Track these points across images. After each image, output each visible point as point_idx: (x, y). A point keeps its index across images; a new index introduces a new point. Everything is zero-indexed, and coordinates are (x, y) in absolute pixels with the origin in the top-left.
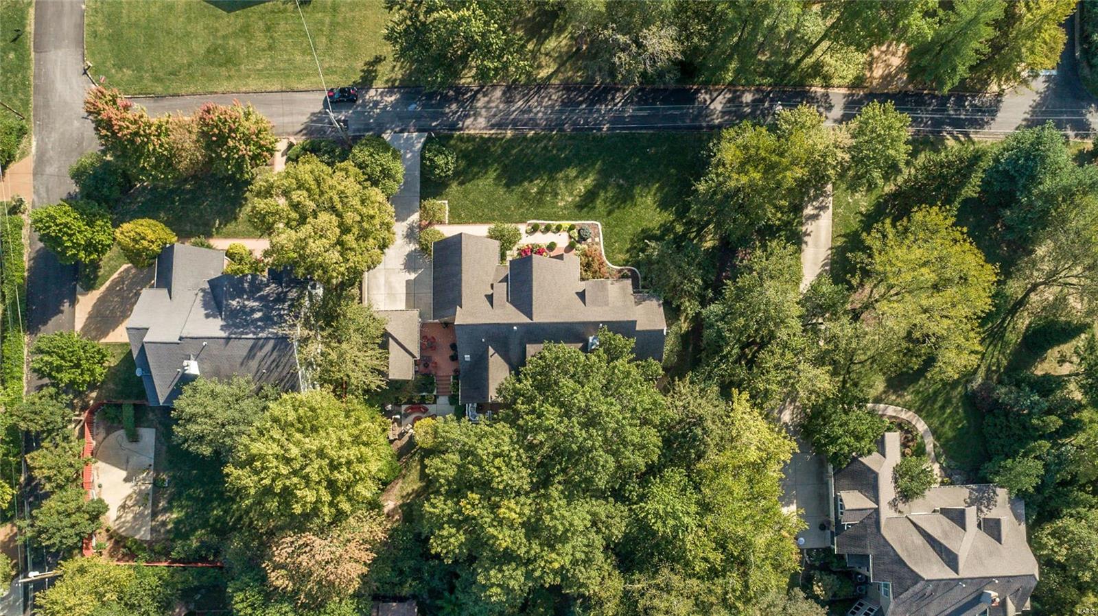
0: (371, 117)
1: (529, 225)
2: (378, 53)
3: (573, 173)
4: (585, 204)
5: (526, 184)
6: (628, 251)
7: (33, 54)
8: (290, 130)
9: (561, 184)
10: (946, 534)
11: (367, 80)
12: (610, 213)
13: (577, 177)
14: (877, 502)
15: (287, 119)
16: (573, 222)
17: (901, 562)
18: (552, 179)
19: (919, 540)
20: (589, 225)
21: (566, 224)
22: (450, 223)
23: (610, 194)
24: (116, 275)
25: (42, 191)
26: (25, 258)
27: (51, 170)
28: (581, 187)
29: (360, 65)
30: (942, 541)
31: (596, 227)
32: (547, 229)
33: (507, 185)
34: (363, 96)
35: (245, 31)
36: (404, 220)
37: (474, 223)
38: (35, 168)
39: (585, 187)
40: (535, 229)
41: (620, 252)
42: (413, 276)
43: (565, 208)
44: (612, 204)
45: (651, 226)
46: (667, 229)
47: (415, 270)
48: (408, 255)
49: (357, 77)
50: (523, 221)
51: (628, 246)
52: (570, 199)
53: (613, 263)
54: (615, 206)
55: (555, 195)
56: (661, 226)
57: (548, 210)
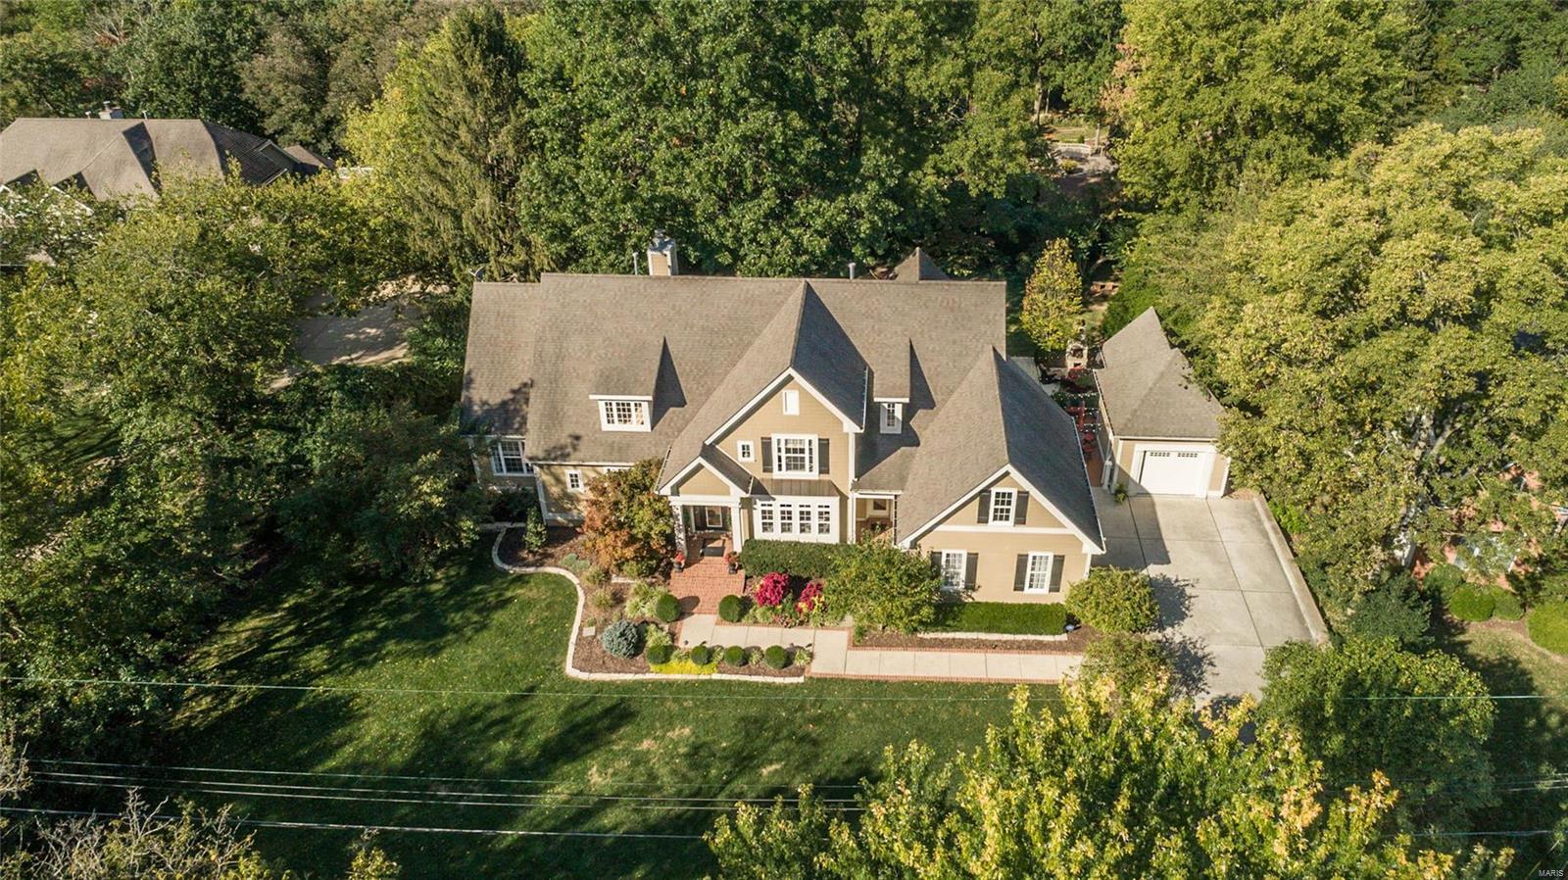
1: (801, 671)
4: (598, 723)
6: (503, 604)
9: (668, 785)
12: (524, 697)
13: (605, 804)
16: (655, 674)
20: (605, 668)
21: (681, 671)
23: (503, 746)
28: (597, 777)
31: (583, 664)
32: (742, 657)
39: (582, 775)
40: (785, 658)
41: (528, 605)
43: (670, 722)
44: (504, 720)
45: (405, 665)
46: (363, 657)
50: (823, 683)
51: (499, 617)
52: (646, 744)
53: (560, 581)
54: (496, 714)
55: (697, 754)
56: (368, 665)
57: (730, 714)
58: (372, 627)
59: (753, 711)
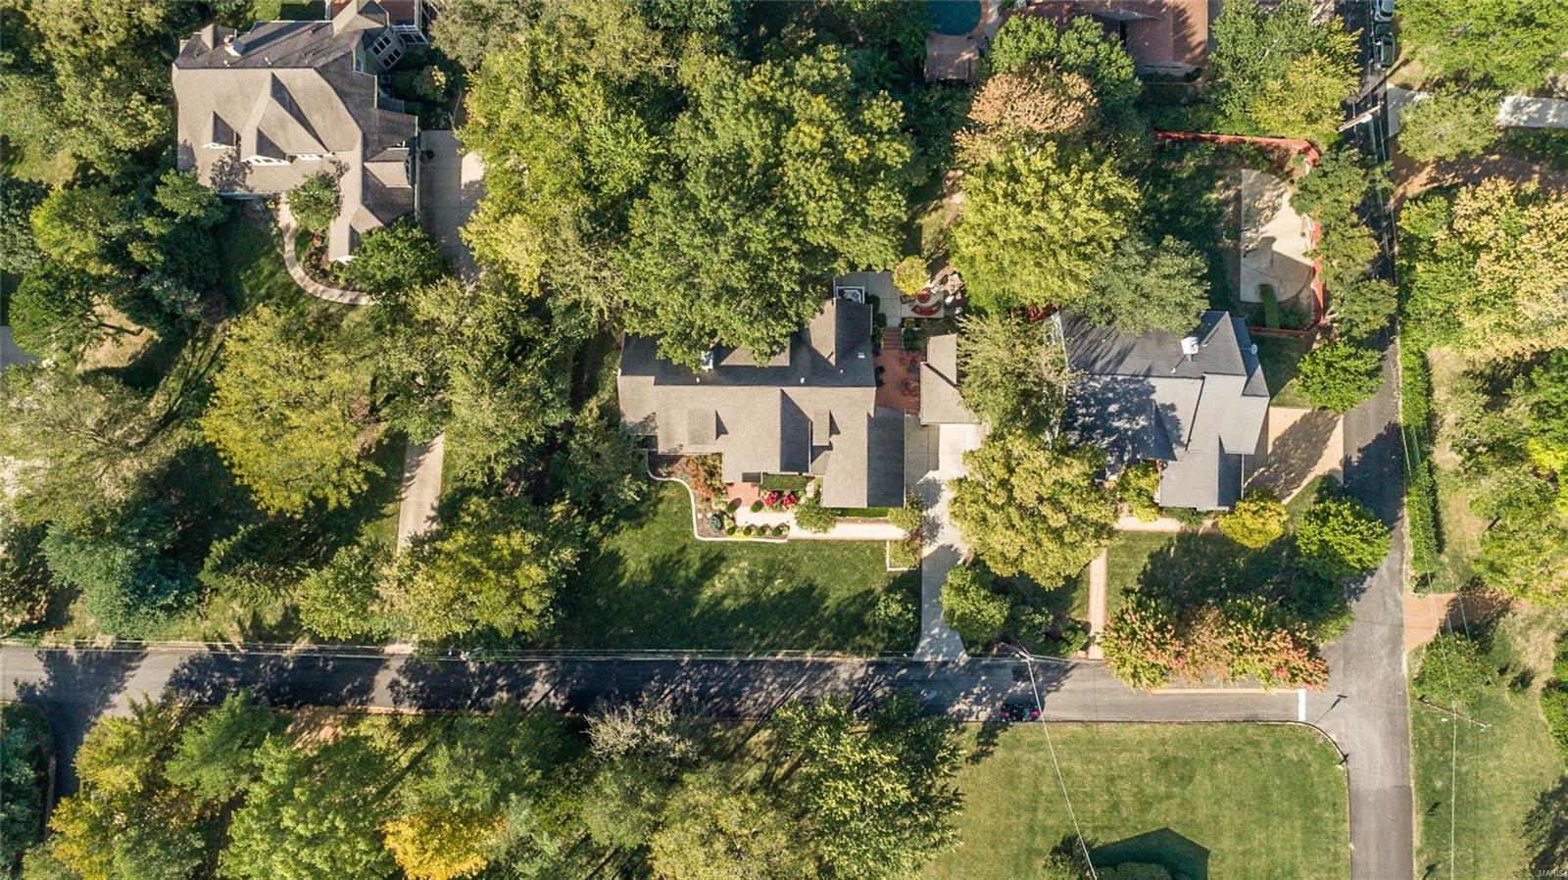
0: (984, 683)
1: (785, 537)
2: (975, 768)
3: (728, 603)
4: (714, 561)
5: (788, 590)
6: (661, 500)
7: (1412, 785)
8: (1086, 670)
9: (744, 589)
10: (283, 126)
11: (989, 734)
12: (683, 549)
13: (724, 597)
14: (364, 169)
15: (1090, 685)
16: (730, 538)
17: (342, 95)
18: (755, 596)
19: (315, 120)
20: (710, 535)
21: (739, 537)
22: (885, 542)
23: (682, 573)
24: (1296, 492)
25: (1391, 604)
26: (1407, 521)
27: (1382, 631)
28: (718, 585)
29: (999, 753)
30: (288, 115)
31: (702, 533)
32: (762, 530)
33: (812, 588)
34: (995, 711)
35: (1145, 805)
36: (942, 547)
37: (853, 542)
38: (1401, 635)
39: (713, 585)
40: (778, 531)
41: (671, 500)
42: (931, 475)
43: (739, 559)
44: (679, 561)
45: (631, 533)
46: (611, 529)
47: (928, 482)
48: (937, 502)
49: (1002, 736)
50: (794, 541)
51: (661, 507)
52: (733, 570)
53: (680, 486)
54: (675, 559)
55: (751, 575)
56: (618, 533)
57: (760, 557)
58: (610, 512)
59: (770, 556)
